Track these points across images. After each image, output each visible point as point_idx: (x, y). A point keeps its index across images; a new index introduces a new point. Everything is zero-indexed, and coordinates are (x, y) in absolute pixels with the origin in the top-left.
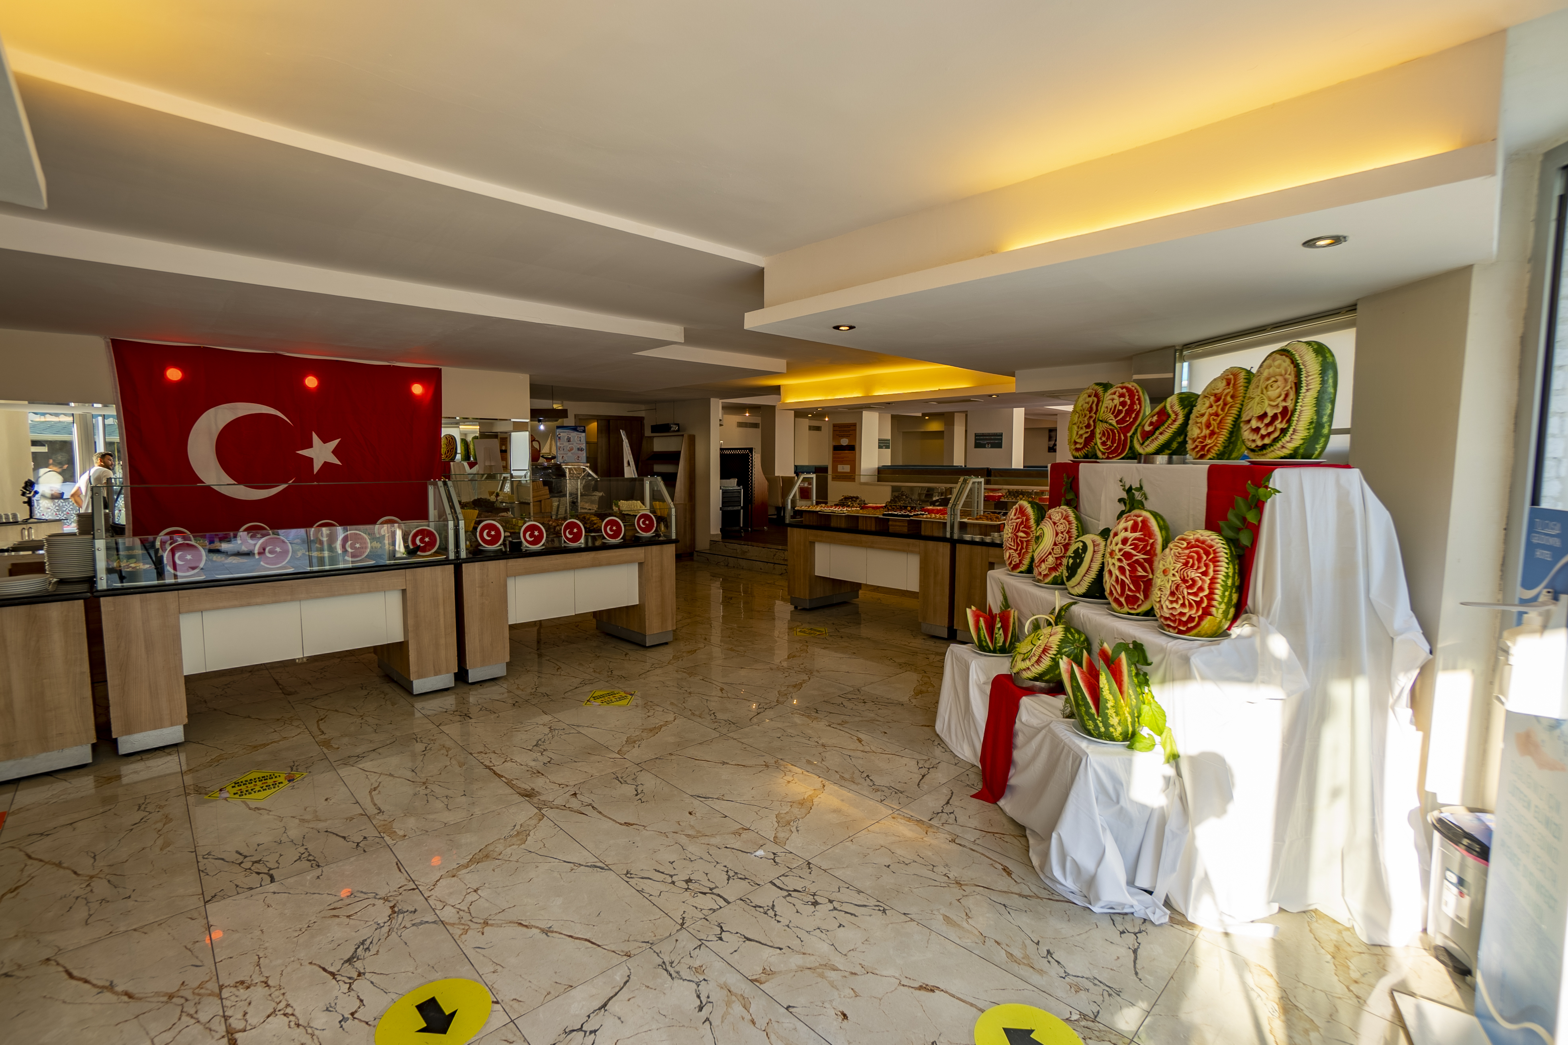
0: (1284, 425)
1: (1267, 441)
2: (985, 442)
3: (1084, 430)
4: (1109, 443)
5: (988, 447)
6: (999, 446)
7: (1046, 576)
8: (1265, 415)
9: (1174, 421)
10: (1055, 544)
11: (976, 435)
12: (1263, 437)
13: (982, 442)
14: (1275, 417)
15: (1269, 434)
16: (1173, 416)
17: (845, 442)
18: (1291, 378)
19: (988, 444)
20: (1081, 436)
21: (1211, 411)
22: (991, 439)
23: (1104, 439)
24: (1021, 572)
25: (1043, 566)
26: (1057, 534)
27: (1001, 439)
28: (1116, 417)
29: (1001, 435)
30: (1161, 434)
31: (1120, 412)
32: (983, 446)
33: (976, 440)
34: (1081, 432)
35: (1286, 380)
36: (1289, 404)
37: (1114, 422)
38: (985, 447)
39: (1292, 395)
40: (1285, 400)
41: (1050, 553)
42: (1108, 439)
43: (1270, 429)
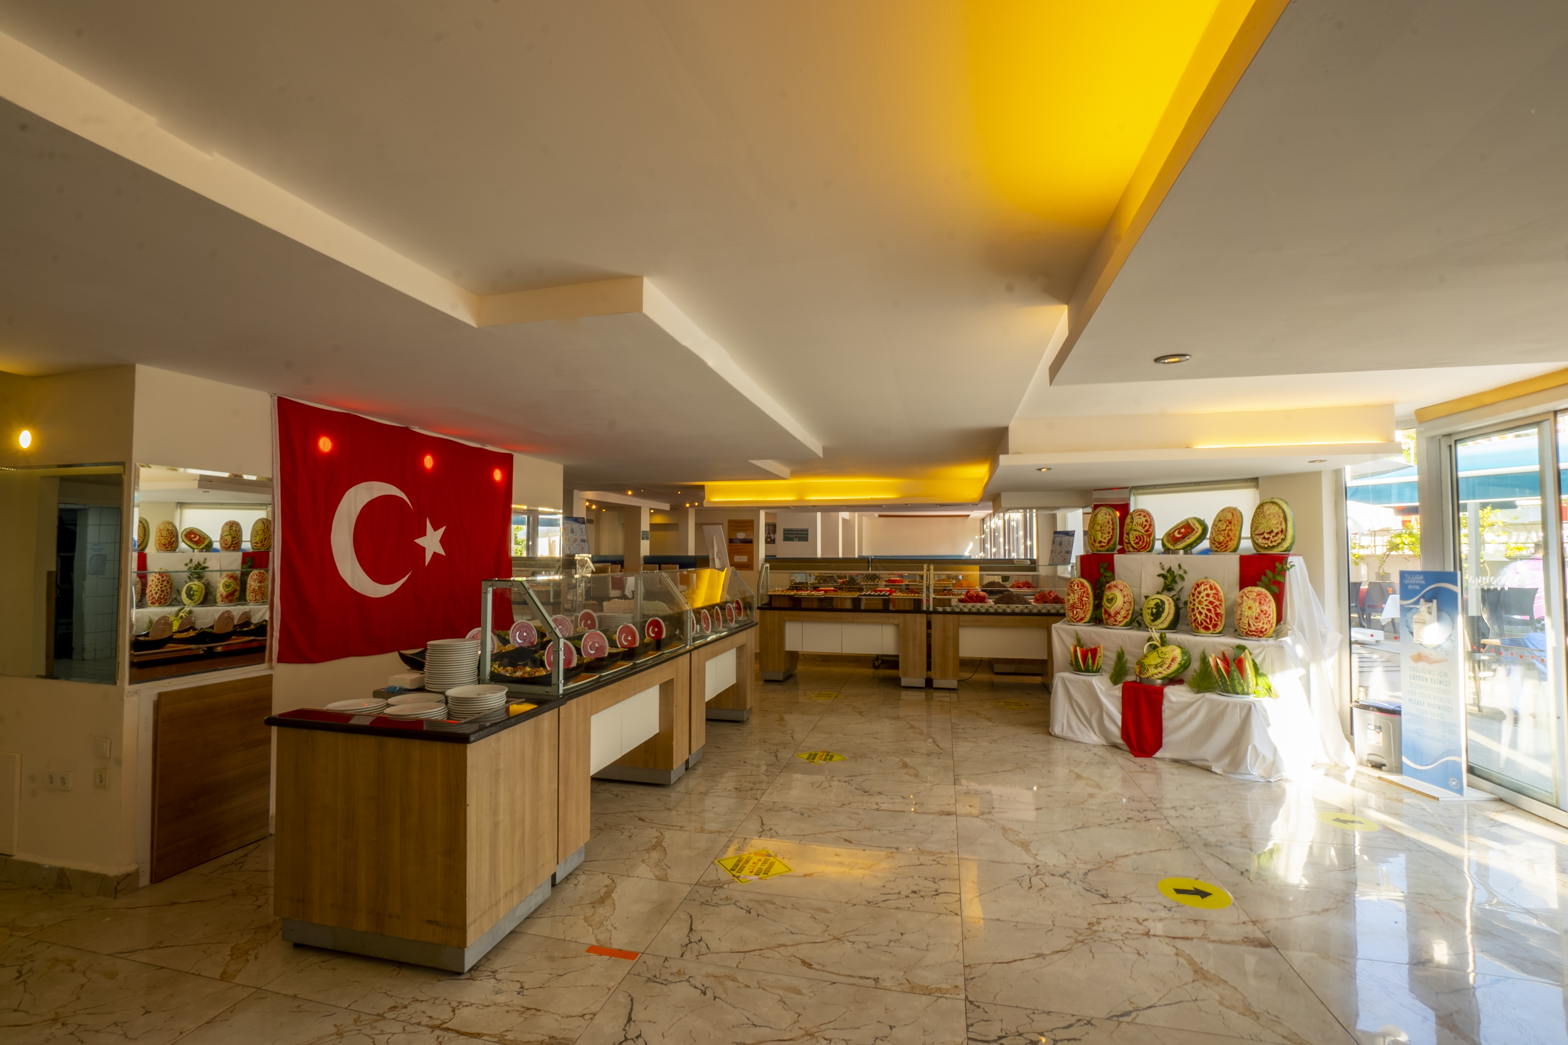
0: (1283, 537)
1: (1274, 544)
2: (793, 536)
3: (1107, 535)
4: (1141, 543)
5: (796, 541)
6: (806, 539)
7: (1120, 622)
8: (1272, 531)
9: (1197, 532)
10: (1124, 603)
11: (785, 530)
12: (1272, 542)
13: (790, 536)
14: (1277, 534)
15: (1275, 541)
16: (1196, 530)
17: (741, 535)
18: (1282, 515)
19: (796, 537)
20: (1105, 539)
21: (1228, 528)
22: (799, 534)
23: (1137, 541)
24: (1085, 623)
25: (1119, 616)
26: (1124, 596)
27: (807, 534)
28: (1144, 528)
29: (807, 530)
30: (1188, 539)
31: (1146, 526)
32: (791, 539)
33: (784, 534)
34: (1104, 536)
35: (1279, 516)
36: (1284, 527)
37: (1143, 531)
38: (793, 540)
39: (1284, 523)
40: (1281, 525)
41: (1122, 608)
42: (1140, 540)
43: (1276, 538)
